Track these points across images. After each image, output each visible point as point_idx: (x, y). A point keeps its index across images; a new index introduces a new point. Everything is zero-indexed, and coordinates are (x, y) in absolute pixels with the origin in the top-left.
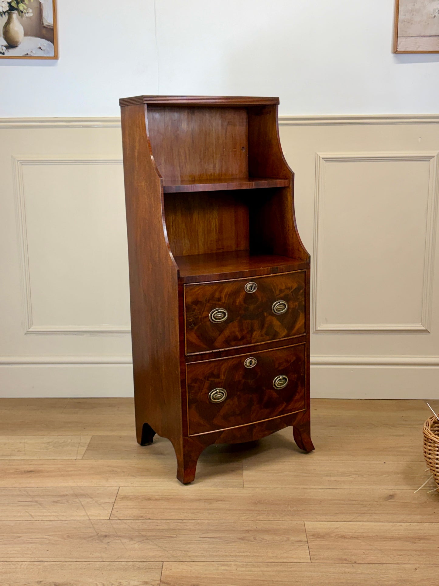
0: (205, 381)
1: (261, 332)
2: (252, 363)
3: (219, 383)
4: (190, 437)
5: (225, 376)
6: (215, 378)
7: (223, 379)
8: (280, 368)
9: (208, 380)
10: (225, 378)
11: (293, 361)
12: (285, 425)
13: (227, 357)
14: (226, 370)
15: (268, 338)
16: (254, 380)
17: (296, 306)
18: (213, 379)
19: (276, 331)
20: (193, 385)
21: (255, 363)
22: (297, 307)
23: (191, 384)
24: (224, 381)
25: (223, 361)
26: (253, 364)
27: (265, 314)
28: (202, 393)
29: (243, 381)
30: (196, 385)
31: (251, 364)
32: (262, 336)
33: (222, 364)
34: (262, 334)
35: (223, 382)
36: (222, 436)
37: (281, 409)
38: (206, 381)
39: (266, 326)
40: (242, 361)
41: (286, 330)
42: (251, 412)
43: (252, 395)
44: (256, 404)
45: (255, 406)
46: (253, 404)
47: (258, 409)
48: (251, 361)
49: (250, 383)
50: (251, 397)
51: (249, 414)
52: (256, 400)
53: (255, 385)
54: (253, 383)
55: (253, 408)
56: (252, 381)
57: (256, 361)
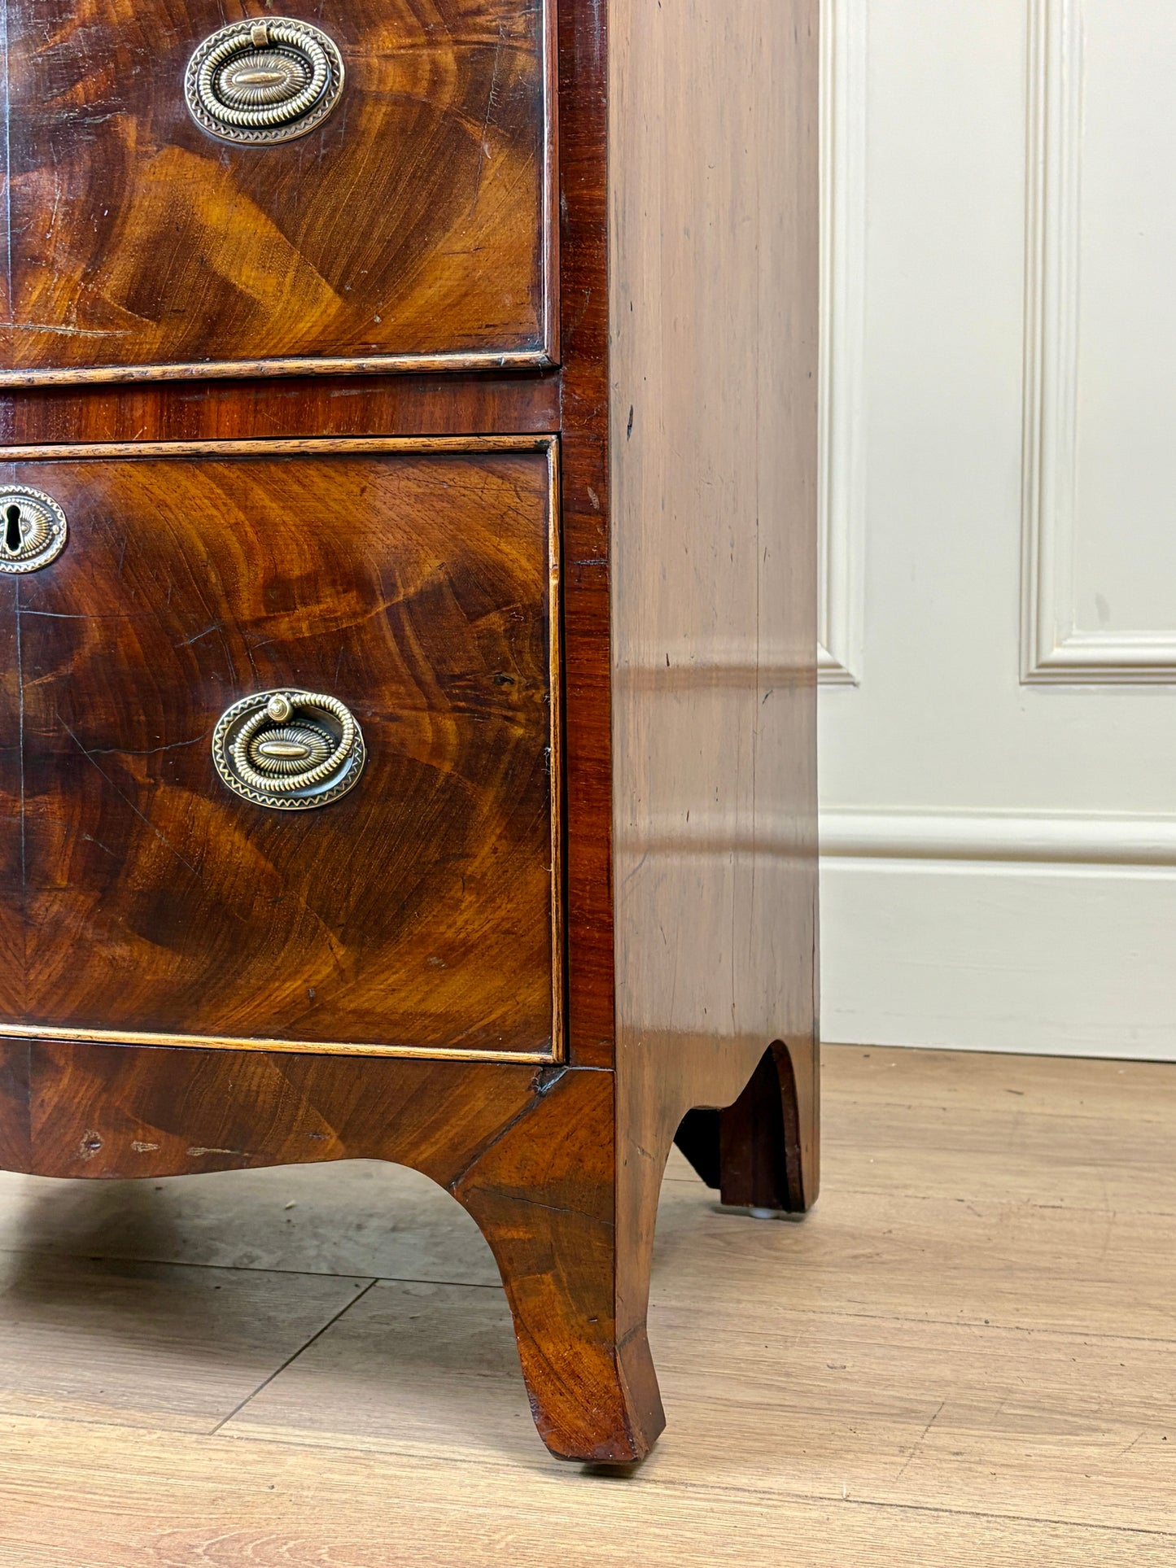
1: (86, 277)
2: (21, 528)
8: (283, 627)
11: (421, 594)
12: (332, 1140)
15: (153, 336)
16: (49, 678)
17: (437, 81)
19: (227, 288)
21: (51, 536)
22: (447, 96)
26: (27, 540)
27: (129, 129)
31: (13, 539)
32: (92, 314)
34: (97, 300)
37: (292, 987)
39: (136, 229)
41: (328, 292)
42: (28, 938)
43: (37, 799)
44: (69, 881)
45: (61, 901)
46: (47, 878)
47: (83, 928)
48: (14, 513)
49: (14, 696)
50: (25, 810)
51: (11, 944)
52: (69, 853)
53: (54, 725)
54: (44, 700)
55: (43, 909)
56: (35, 685)
57: (60, 521)
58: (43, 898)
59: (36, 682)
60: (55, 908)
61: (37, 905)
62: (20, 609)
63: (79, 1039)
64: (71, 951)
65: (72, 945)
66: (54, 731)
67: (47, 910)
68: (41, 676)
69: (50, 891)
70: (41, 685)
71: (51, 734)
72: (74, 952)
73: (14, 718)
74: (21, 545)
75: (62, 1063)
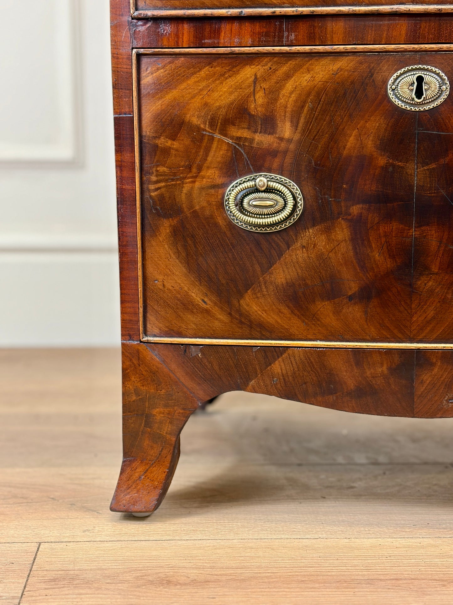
0: (212, 139)
2: (425, 87)
3: (274, 153)
4: (148, 342)
5: (299, 129)
6: (255, 132)
7: (289, 141)
9: (224, 132)
10: (297, 137)
13: (307, 48)
14: (303, 107)
16: (433, 166)
18: (245, 133)
20: (163, 142)
21: (441, 91)
23: (155, 138)
24: (292, 147)
25: (292, 63)
26: (428, 94)
28: (197, 184)
29: (382, 161)
30: (176, 145)
31: (419, 93)
33: (288, 76)
35: (285, 152)
36: (278, 367)
38: (217, 136)
40: (378, 78)
42: (413, 299)
43: (423, 228)
44: (439, 269)
45: (434, 279)
46: (427, 268)
47: (446, 293)
48: (420, 80)
49: (411, 175)
50: (415, 234)
51: (403, 303)
52: (441, 255)
53: (435, 190)
54: (430, 177)
55: (423, 284)
56: (424, 170)
57: (446, 84)
58: (424, 279)
59: (425, 168)
60: (430, 283)
61: (419, 282)
62: (418, 130)
63: (444, 349)
64: (438, 305)
65: (439, 302)
66: (434, 193)
67: (425, 284)
68: (429, 165)
69: (428, 275)
70: (428, 169)
71: (433, 195)
72: (441, 306)
73: (411, 187)
74: (424, 96)
75: (434, 360)
